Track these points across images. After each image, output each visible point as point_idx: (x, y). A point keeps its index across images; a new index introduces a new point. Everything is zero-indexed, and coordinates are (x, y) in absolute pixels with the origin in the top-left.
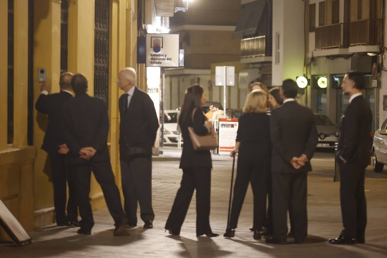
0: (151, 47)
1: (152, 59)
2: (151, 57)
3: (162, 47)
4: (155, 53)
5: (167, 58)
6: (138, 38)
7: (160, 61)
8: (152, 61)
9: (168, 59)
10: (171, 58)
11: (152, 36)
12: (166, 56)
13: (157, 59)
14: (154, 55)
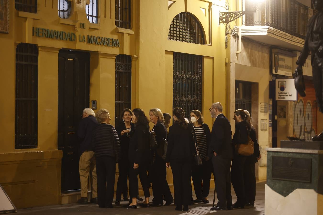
0: (279, 88)
1: (279, 95)
2: (279, 94)
3: (286, 88)
4: (281, 92)
5: (288, 95)
6: (270, 82)
7: (285, 97)
8: (279, 97)
9: (290, 96)
10: (292, 95)
11: (279, 81)
12: (288, 93)
13: (282, 96)
14: (280, 93)
